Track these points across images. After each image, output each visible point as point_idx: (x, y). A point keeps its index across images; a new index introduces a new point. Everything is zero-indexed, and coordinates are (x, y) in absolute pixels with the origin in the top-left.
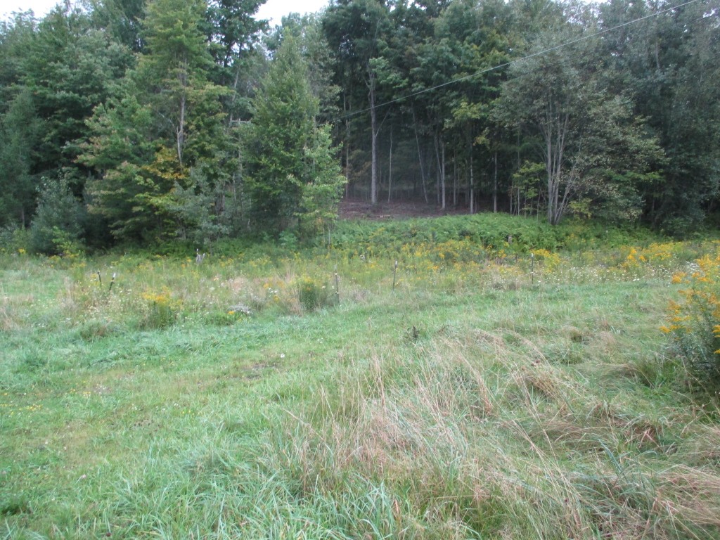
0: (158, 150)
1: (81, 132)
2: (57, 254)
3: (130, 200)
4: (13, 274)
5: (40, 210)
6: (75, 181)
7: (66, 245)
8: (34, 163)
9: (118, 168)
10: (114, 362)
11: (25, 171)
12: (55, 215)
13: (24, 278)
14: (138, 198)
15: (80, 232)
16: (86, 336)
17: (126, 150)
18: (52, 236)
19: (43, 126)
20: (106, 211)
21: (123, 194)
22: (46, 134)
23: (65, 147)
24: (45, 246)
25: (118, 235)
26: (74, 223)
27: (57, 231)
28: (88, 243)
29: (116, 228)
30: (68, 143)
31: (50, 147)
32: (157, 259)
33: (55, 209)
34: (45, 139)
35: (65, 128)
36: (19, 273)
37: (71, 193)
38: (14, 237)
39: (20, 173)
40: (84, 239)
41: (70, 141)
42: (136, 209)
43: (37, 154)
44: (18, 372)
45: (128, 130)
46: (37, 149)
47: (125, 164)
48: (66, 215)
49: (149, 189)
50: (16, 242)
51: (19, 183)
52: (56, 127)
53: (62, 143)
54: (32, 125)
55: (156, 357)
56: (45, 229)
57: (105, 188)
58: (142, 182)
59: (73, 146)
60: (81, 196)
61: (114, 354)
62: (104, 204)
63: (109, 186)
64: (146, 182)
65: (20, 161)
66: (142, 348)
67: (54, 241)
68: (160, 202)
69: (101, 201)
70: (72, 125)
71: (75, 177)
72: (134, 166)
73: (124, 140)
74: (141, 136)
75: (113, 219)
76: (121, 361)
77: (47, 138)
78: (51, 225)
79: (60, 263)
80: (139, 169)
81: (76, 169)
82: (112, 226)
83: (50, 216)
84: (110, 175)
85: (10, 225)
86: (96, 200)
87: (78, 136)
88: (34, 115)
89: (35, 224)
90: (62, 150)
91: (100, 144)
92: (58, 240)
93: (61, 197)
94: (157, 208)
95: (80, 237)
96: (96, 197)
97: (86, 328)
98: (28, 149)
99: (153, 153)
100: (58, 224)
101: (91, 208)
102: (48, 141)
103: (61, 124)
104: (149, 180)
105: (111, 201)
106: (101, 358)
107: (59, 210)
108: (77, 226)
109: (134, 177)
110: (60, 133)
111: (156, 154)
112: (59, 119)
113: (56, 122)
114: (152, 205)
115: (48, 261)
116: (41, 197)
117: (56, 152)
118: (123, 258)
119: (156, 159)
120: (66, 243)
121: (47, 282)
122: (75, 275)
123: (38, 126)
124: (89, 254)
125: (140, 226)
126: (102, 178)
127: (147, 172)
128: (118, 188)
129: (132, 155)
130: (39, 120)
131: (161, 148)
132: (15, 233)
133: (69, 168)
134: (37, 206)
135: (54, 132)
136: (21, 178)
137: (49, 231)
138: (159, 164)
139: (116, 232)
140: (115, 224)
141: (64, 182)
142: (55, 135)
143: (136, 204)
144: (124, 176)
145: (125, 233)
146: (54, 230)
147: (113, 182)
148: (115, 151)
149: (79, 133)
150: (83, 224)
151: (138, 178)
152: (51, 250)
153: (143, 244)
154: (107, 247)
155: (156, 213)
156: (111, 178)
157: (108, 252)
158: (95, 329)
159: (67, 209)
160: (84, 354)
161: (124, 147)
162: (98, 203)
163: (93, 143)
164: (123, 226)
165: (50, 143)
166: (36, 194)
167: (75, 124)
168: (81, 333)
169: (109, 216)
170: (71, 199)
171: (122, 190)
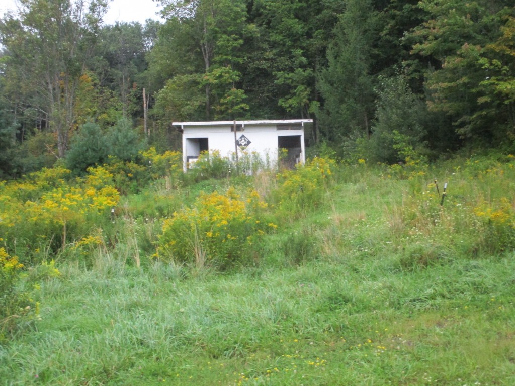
0: (504, 22)
1: (419, 17)
2: (397, 162)
3: (474, 91)
4: (351, 187)
5: (380, 114)
6: (416, 76)
7: (408, 151)
8: (374, 61)
9: (458, 52)
10: (430, 302)
11: (364, 73)
12: (394, 117)
13: (362, 191)
14: (484, 86)
15: (422, 134)
16: (406, 265)
17: (466, 30)
18: (393, 142)
19: (380, 19)
20: (449, 107)
21: (464, 84)
22: (383, 27)
23: (403, 38)
24: (386, 153)
25: (465, 134)
26: (415, 124)
27: (397, 135)
28: (432, 147)
29: (462, 124)
30: (406, 33)
31: (389, 41)
32: (508, 161)
33: (394, 110)
34: (382, 34)
35: (402, 16)
36: (357, 186)
37: (410, 90)
38: (357, 146)
39: (360, 74)
40: (426, 142)
41: (408, 30)
42: (481, 100)
43: (376, 51)
44: (318, 311)
45: (467, 5)
46: (375, 46)
47: (466, 47)
48: (405, 116)
49: (496, 73)
50: (359, 152)
51: (359, 85)
52: (393, 17)
53: (400, 34)
54: (369, 20)
55: (485, 296)
56: (385, 134)
57: (445, 80)
58: (487, 65)
59: (411, 35)
60: (422, 92)
61: (431, 291)
62: (446, 98)
63: (449, 75)
64: (491, 64)
65: (358, 61)
66: (466, 283)
67: (395, 146)
68: (509, 87)
69: (441, 95)
70: (409, 12)
71: (415, 71)
72: (477, 47)
73: (463, 17)
74: (483, 9)
75: (458, 115)
76: (439, 300)
77: (385, 32)
78: (391, 128)
79: (401, 172)
80: (482, 50)
81: (416, 61)
82: (456, 124)
83: (389, 119)
84: (449, 63)
85: (353, 134)
86: (436, 95)
87: (418, 22)
88: (370, 9)
89: (376, 129)
90: (400, 42)
91: (437, 28)
92: (399, 146)
93: (400, 95)
94: (507, 95)
95: (423, 139)
96: (435, 91)
97: (407, 255)
98: (366, 47)
99: (499, 26)
100: (399, 127)
101: (431, 106)
102: (386, 35)
103: (398, 13)
104: (495, 61)
105: (452, 94)
106: (415, 297)
107: (399, 111)
108: (418, 127)
109: (478, 60)
110: (397, 24)
111: (502, 28)
112: (395, 8)
113: (393, 11)
114: (500, 93)
115: (389, 171)
116: (379, 98)
117: (395, 46)
118: (468, 162)
119: (502, 35)
120: (407, 149)
121: (383, 195)
122: (413, 186)
123: (374, 19)
124: (432, 159)
125: (489, 120)
126: (441, 68)
127: (493, 51)
128: (459, 78)
129: (474, 35)
130: (376, 12)
131: (508, 20)
132: (358, 141)
133: (409, 62)
134: (375, 109)
135: (392, 23)
136: (361, 80)
137: (390, 136)
138: (507, 40)
139: (462, 130)
140: (459, 121)
141: (401, 79)
142: (393, 27)
143: (481, 94)
144: (465, 62)
145: (472, 130)
146: (394, 134)
147: (454, 70)
148: (454, 33)
149: (417, 19)
150: (425, 124)
151: (482, 61)
152: (393, 159)
153: (494, 141)
154: (454, 150)
155: (507, 102)
156: (450, 66)
157: (454, 156)
158: (418, 255)
159: (406, 109)
160: (395, 290)
161: (464, 26)
162: (439, 98)
163: (429, 28)
164: (470, 123)
165: (388, 36)
166: (375, 96)
167: (412, 10)
168: (402, 261)
169: (451, 112)
170: (410, 97)
171: (465, 80)
